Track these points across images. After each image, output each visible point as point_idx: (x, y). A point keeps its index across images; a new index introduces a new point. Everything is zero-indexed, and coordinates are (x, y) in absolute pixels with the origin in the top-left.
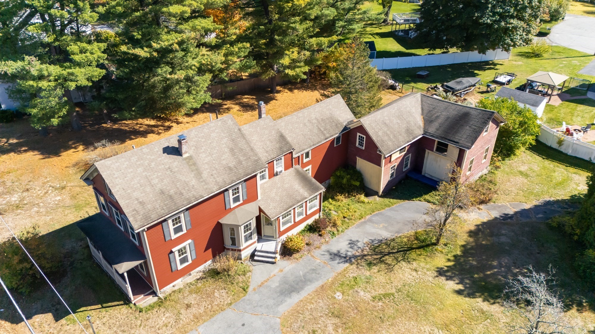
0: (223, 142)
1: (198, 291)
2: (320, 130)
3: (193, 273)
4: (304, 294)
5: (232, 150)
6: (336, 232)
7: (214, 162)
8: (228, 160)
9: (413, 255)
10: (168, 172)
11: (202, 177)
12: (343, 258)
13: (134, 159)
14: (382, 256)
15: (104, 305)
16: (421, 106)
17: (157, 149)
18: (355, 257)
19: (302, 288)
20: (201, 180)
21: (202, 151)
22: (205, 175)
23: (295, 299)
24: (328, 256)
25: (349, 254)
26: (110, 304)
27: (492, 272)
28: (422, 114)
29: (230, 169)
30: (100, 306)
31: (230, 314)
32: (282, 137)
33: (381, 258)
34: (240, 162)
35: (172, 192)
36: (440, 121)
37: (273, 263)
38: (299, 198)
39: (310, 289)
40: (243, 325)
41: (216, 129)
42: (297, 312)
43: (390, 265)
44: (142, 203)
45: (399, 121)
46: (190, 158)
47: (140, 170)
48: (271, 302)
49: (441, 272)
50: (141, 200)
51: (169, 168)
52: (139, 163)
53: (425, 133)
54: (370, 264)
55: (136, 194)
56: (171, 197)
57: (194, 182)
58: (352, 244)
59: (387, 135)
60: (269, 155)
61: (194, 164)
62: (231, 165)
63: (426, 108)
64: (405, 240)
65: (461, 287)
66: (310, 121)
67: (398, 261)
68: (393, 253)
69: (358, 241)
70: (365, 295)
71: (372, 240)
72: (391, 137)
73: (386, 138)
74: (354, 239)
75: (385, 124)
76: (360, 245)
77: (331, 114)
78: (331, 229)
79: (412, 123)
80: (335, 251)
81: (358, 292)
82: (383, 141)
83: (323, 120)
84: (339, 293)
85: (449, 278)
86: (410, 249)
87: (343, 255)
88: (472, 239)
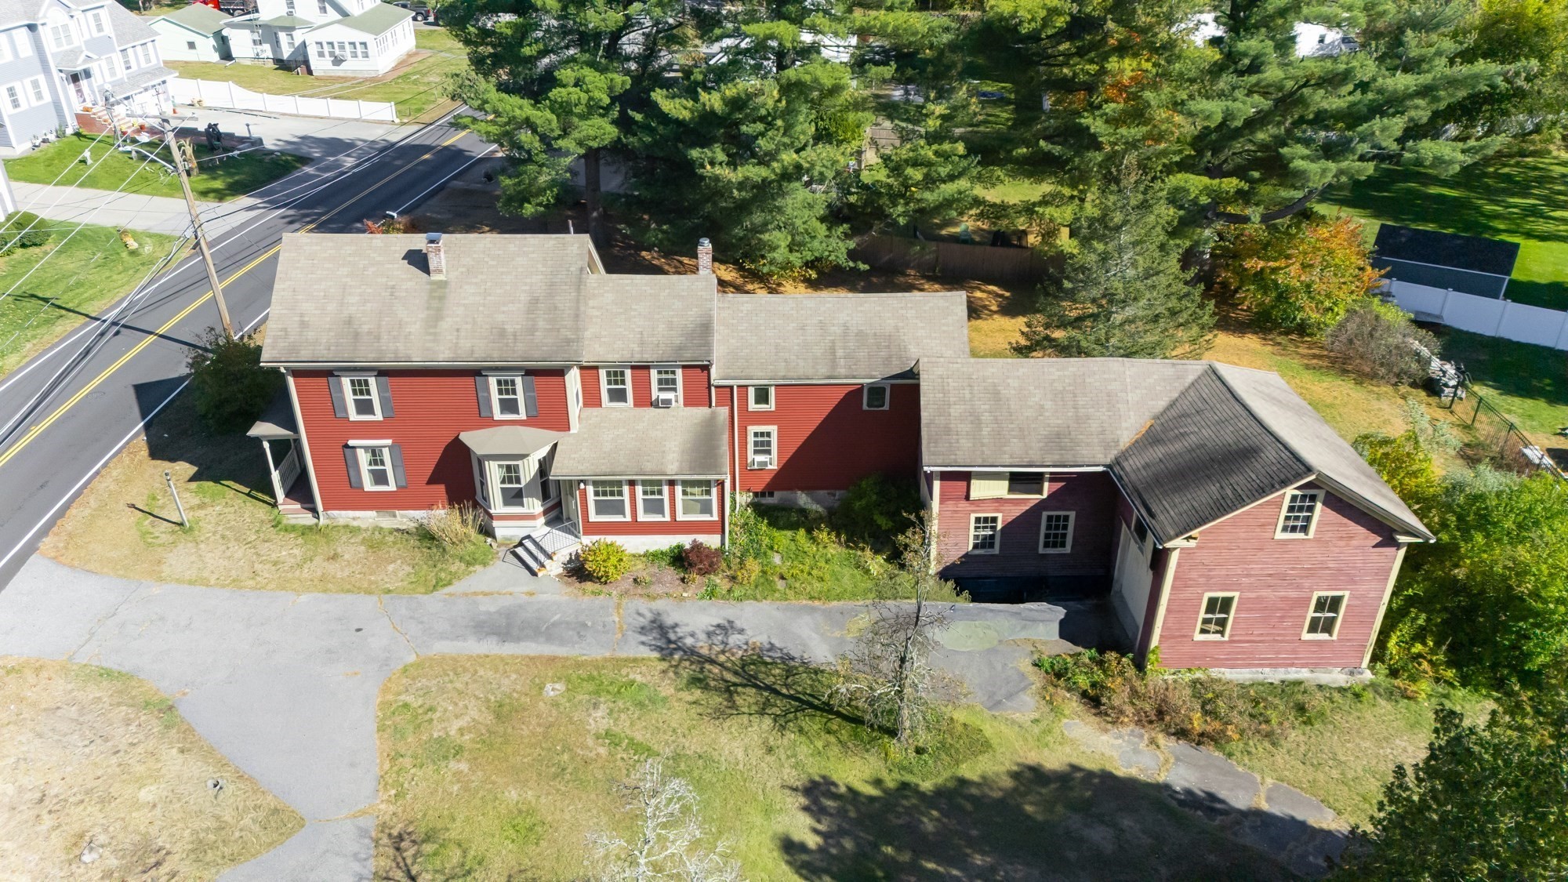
0: (528, 281)
1: (377, 545)
3: (403, 516)
4: (509, 649)
5: (534, 302)
6: (721, 593)
7: (481, 308)
8: (512, 316)
9: (813, 724)
10: (386, 294)
11: (435, 326)
12: (664, 640)
14: (745, 682)
15: (254, 493)
16: (1176, 395)
17: (398, 248)
18: (691, 652)
19: (517, 642)
20: (432, 330)
21: (474, 280)
22: (445, 325)
23: (490, 647)
24: (643, 621)
25: (689, 641)
26: (260, 495)
27: (941, 869)
28: (1159, 416)
29: (502, 333)
30: (247, 490)
31: (368, 604)
32: (705, 329)
33: (735, 685)
34: (532, 330)
35: (365, 328)
36: (1177, 447)
37: (534, 574)
38: (649, 466)
39: (530, 648)
40: (359, 630)
41: (533, 252)
42: (455, 666)
43: (735, 707)
44: (304, 325)
45: (1048, 405)
46: (443, 285)
47: (344, 271)
48: (443, 627)
50: (306, 319)
51: (393, 287)
52: (351, 259)
53: (1115, 463)
54: (698, 681)
56: (357, 335)
57: (415, 328)
58: (723, 629)
59: (977, 422)
60: (642, 352)
61: (441, 298)
62: (509, 328)
63: (1185, 405)
64: (843, 689)
65: (812, 841)
66: (822, 325)
67: (762, 712)
68: (777, 693)
69: (741, 631)
70: (599, 720)
71: (772, 647)
72: (985, 431)
73: (965, 427)
74: (738, 624)
75: (995, 395)
76: (734, 639)
77: (897, 329)
78: (719, 581)
79: (1094, 426)
80: (669, 621)
81: (596, 706)
82: (947, 430)
83: (860, 334)
84: (560, 686)
85: (814, 809)
86: (827, 709)
87: (672, 637)
88: (1008, 783)
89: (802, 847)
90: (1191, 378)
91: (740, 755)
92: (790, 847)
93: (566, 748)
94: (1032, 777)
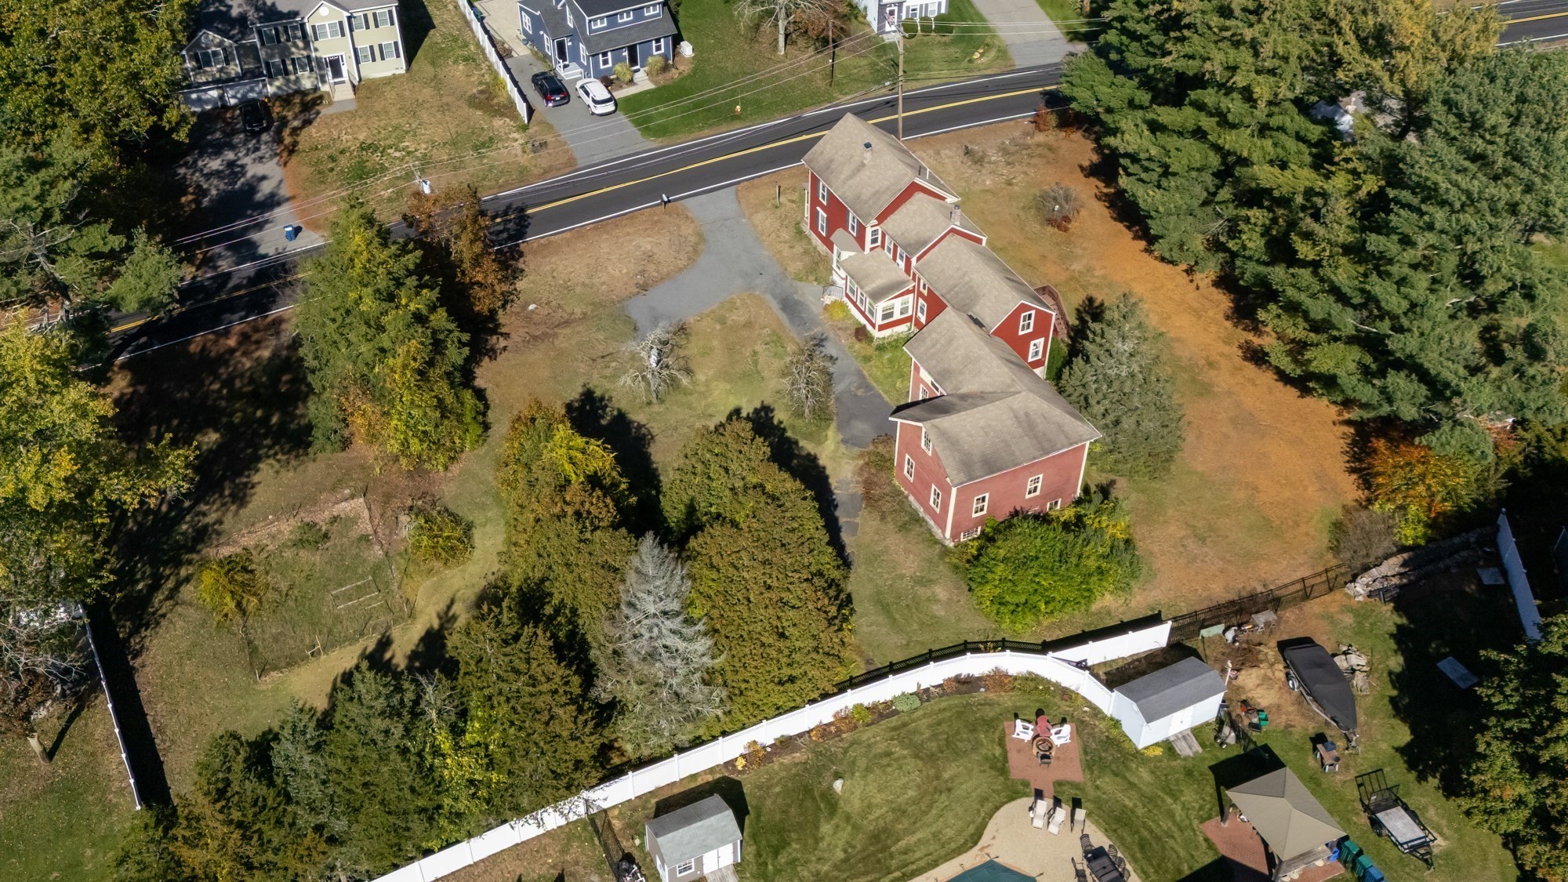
11: (847, 180)
19: (785, 312)
22: (850, 182)
23: (775, 306)
39: (783, 317)
42: (761, 305)
45: (960, 358)
48: (778, 291)
58: (833, 358)
59: (934, 345)
61: (858, 171)
62: (862, 197)
66: (965, 274)
69: (834, 363)
70: (761, 347)
72: (932, 350)
73: (929, 343)
74: (838, 361)
75: (951, 341)
77: (984, 295)
78: (858, 346)
79: (961, 378)
81: (767, 344)
83: (971, 287)
84: (769, 332)
85: (758, 410)
88: (804, 453)
92: (738, 410)
93: (742, 346)
94: (811, 459)
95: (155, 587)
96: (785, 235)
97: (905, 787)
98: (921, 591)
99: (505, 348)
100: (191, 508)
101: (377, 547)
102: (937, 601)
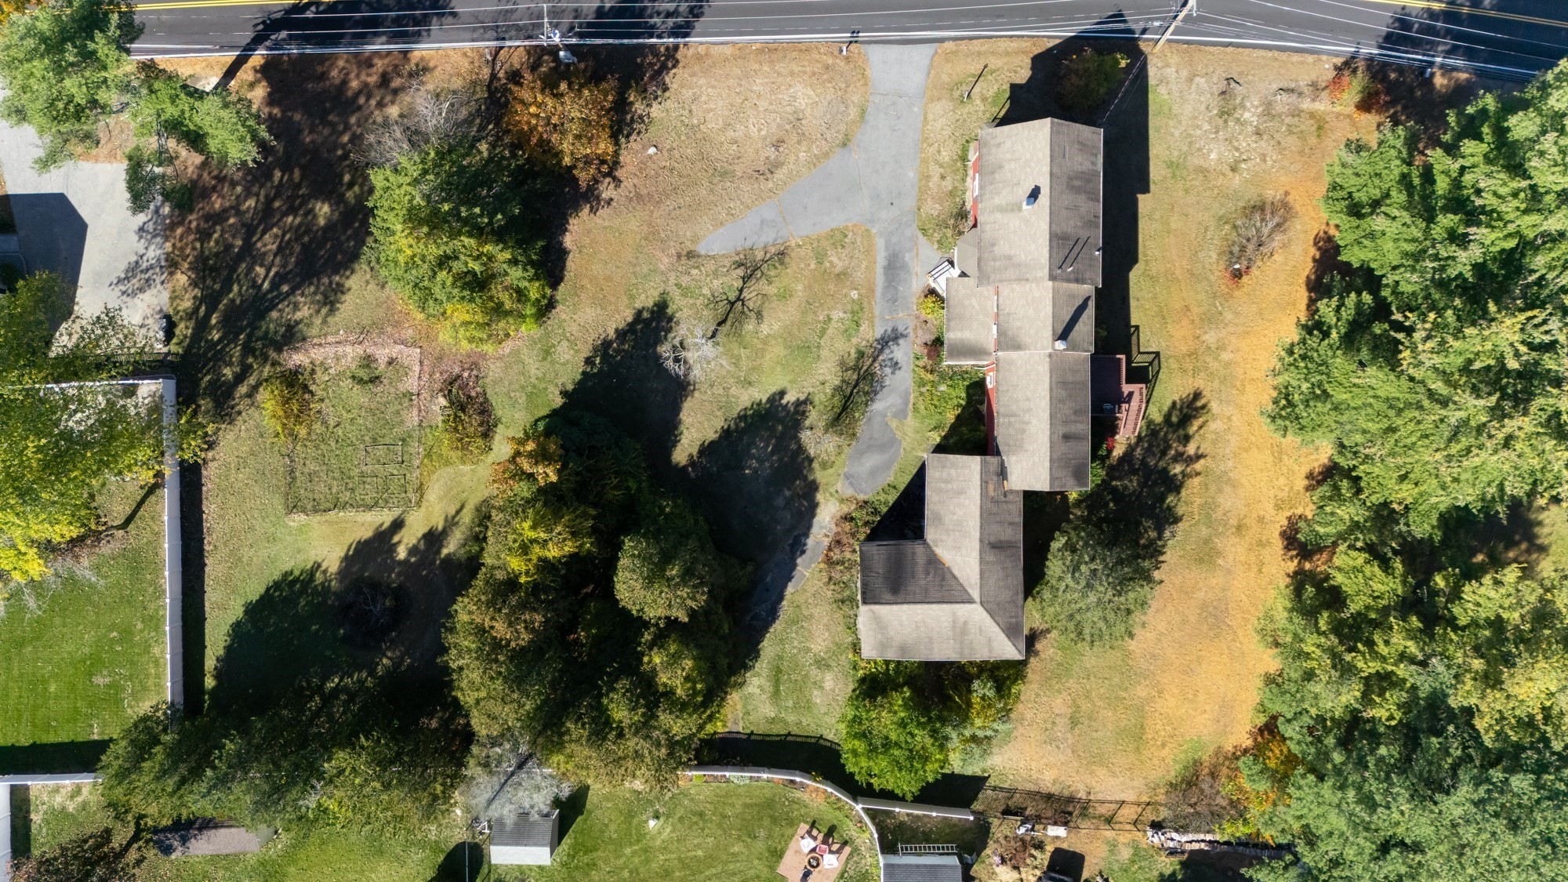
0: (1022, 253)
1: (952, 194)
2: (1012, 416)
4: (879, 270)
5: (1009, 258)
6: (917, 363)
7: (1006, 232)
8: (1002, 249)
10: (1015, 181)
11: (998, 211)
12: (887, 340)
13: (1040, 155)
14: (861, 375)
17: (1041, 181)
18: (881, 351)
19: (886, 274)
20: (996, 210)
21: (1022, 225)
22: (998, 216)
23: (881, 260)
24: (901, 329)
25: (887, 351)
28: (948, 568)
29: (993, 245)
31: (910, 203)
32: (1032, 348)
33: (859, 371)
35: (997, 176)
38: (952, 324)
39: (880, 281)
40: (892, 204)
42: (869, 251)
43: (847, 370)
44: (999, 145)
45: (955, 517)
46: (1020, 209)
47: (1028, 156)
48: (894, 240)
49: (808, 401)
51: (1020, 184)
53: (925, 543)
54: (861, 355)
55: (1008, 144)
56: (993, 173)
57: (997, 201)
58: (895, 366)
59: (947, 482)
61: (1012, 210)
62: (996, 248)
64: (857, 415)
65: (784, 402)
66: (1029, 410)
67: (843, 381)
68: (855, 387)
69: (893, 373)
70: (837, 315)
71: (883, 387)
72: (943, 485)
73: (945, 475)
74: (897, 372)
75: (961, 492)
76: (888, 370)
77: (1026, 451)
78: (925, 361)
79: (944, 537)
80: (901, 341)
81: (845, 312)
82: (943, 467)
83: (1023, 431)
84: (856, 297)
85: (798, 403)
86: (844, 408)
87: (890, 343)
88: (811, 478)
89: (782, 398)
90: (970, 591)
91: (821, 371)
92: (782, 393)
93: (821, 305)
94: (813, 487)
95: (239, 379)
96: (946, 156)
97: (698, 846)
98: (814, 672)
99: (609, 201)
100: (288, 294)
101: (415, 412)
102: (821, 688)
